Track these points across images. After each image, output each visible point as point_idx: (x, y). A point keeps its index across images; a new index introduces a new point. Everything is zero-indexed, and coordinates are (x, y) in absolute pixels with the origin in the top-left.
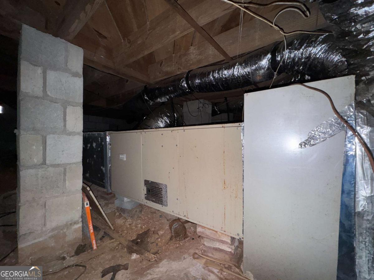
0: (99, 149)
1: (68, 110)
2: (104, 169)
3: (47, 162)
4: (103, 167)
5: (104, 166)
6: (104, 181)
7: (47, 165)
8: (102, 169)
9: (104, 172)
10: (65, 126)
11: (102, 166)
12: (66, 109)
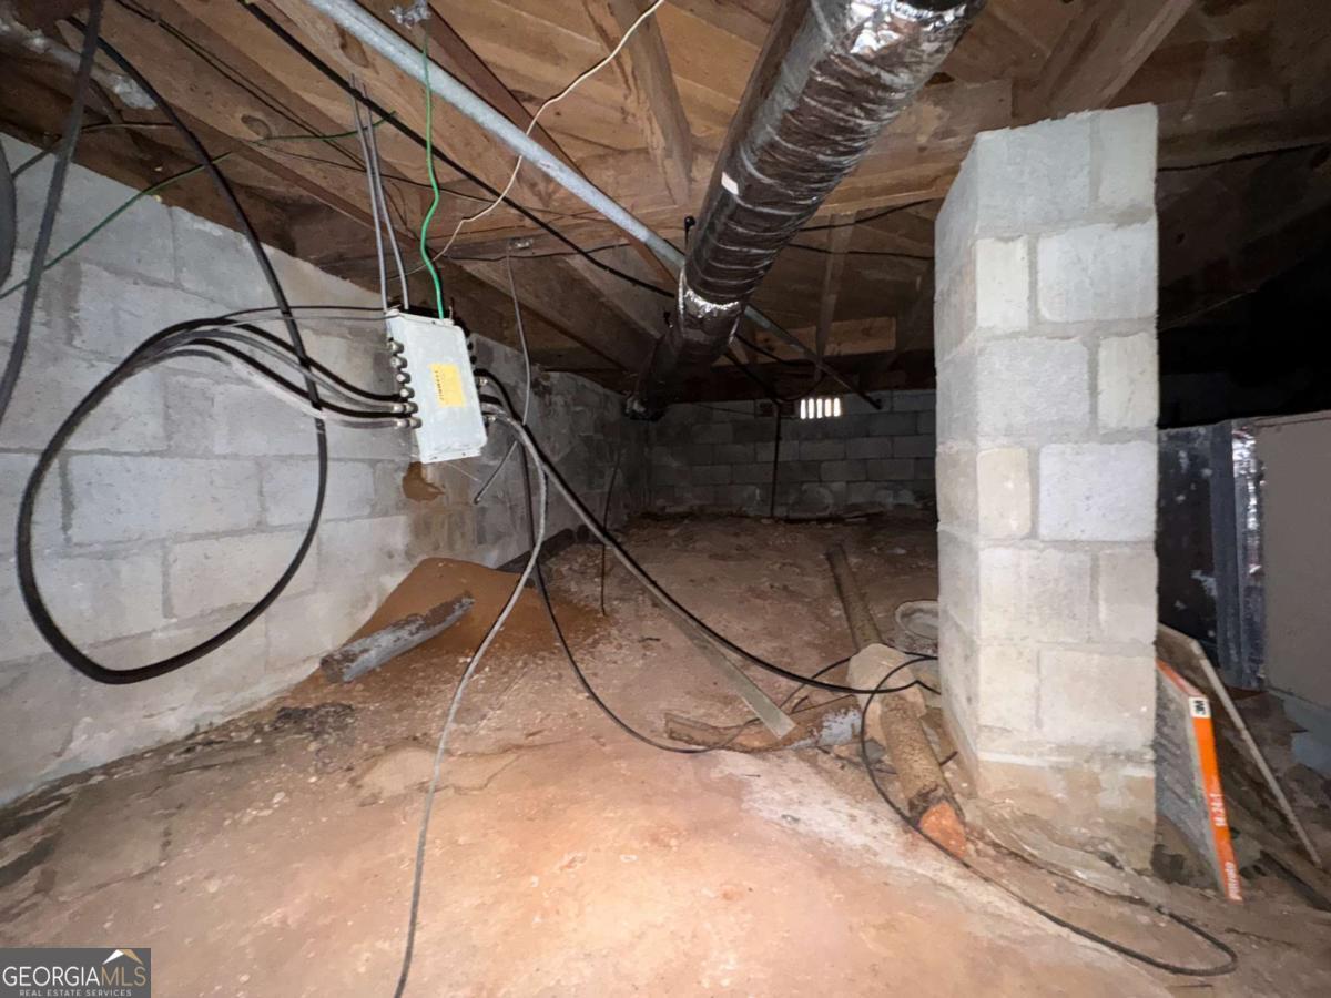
0: (1181, 498)
1: (1102, 354)
2: (1210, 582)
3: (1043, 532)
4: (1208, 572)
5: (1212, 570)
6: (1211, 634)
7: (1043, 541)
8: (1198, 583)
9: (1214, 593)
10: (1094, 410)
11: (1197, 568)
12: (1097, 352)
